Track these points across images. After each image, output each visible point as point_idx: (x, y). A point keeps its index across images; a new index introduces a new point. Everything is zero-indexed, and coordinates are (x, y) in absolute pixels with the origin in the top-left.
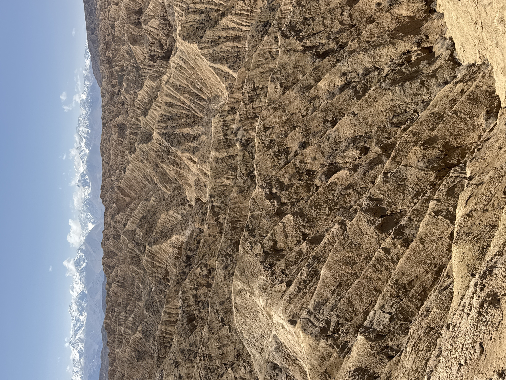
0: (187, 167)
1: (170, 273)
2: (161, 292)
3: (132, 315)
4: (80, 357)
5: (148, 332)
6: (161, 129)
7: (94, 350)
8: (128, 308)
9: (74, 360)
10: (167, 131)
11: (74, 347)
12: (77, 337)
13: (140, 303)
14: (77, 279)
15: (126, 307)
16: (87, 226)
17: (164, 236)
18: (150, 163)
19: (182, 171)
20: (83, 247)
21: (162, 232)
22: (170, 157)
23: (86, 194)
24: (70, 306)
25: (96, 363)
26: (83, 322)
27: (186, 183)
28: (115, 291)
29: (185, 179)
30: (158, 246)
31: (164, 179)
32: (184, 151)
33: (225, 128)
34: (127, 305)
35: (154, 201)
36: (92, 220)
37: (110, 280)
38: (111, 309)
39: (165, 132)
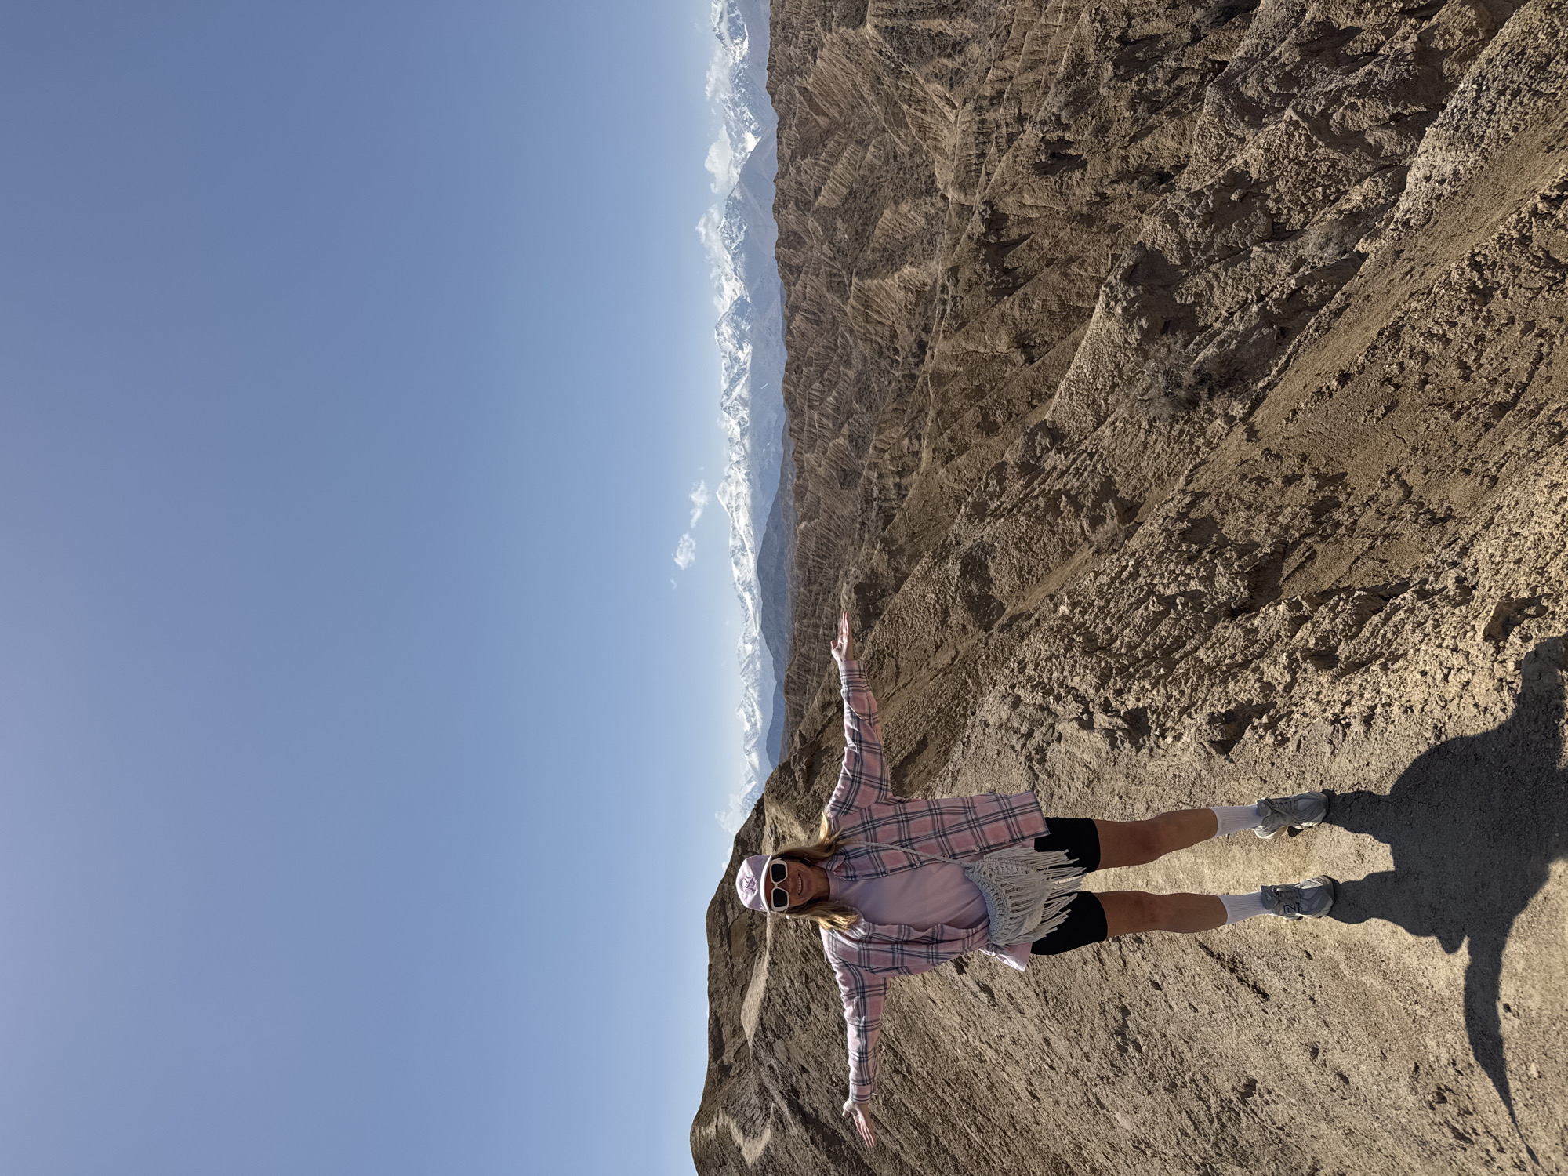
0: (938, 111)
1: (901, 338)
2: (884, 373)
3: (834, 393)
4: (742, 435)
5: (860, 440)
6: (883, 16)
7: (769, 422)
8: (826, 376)
9: (731, 440)
10: (895, 22)
11: (729, 413)
12: (735, 394)
13: (848, 372)
14: (729, 269)
15: (822, 373)
16: (743, 141)
17: (888, 260)
18: (865, 72)
19: (928, 119)
20: (738, 195)
21: (885, 249)
22: (901, 83)
23: (738, 58)
24: (717, 328)
25: (773, 449)
26: (745, 363)
27: (936, 148)
28: (803, 327)
29: (935, 139)
30: (875, 282)
31: (893, 114)
32: (930, 77)
33: (981, 138)
34: (824, 368)
35: (874, 156)
36: (752, 127)
37: (792, 299)
38: (794, 366)
39: (890, 24)
